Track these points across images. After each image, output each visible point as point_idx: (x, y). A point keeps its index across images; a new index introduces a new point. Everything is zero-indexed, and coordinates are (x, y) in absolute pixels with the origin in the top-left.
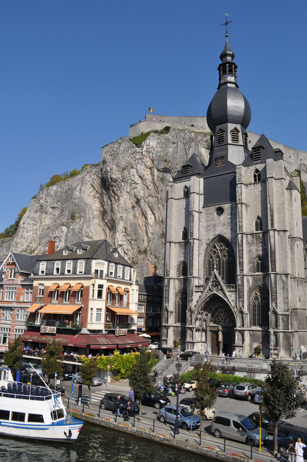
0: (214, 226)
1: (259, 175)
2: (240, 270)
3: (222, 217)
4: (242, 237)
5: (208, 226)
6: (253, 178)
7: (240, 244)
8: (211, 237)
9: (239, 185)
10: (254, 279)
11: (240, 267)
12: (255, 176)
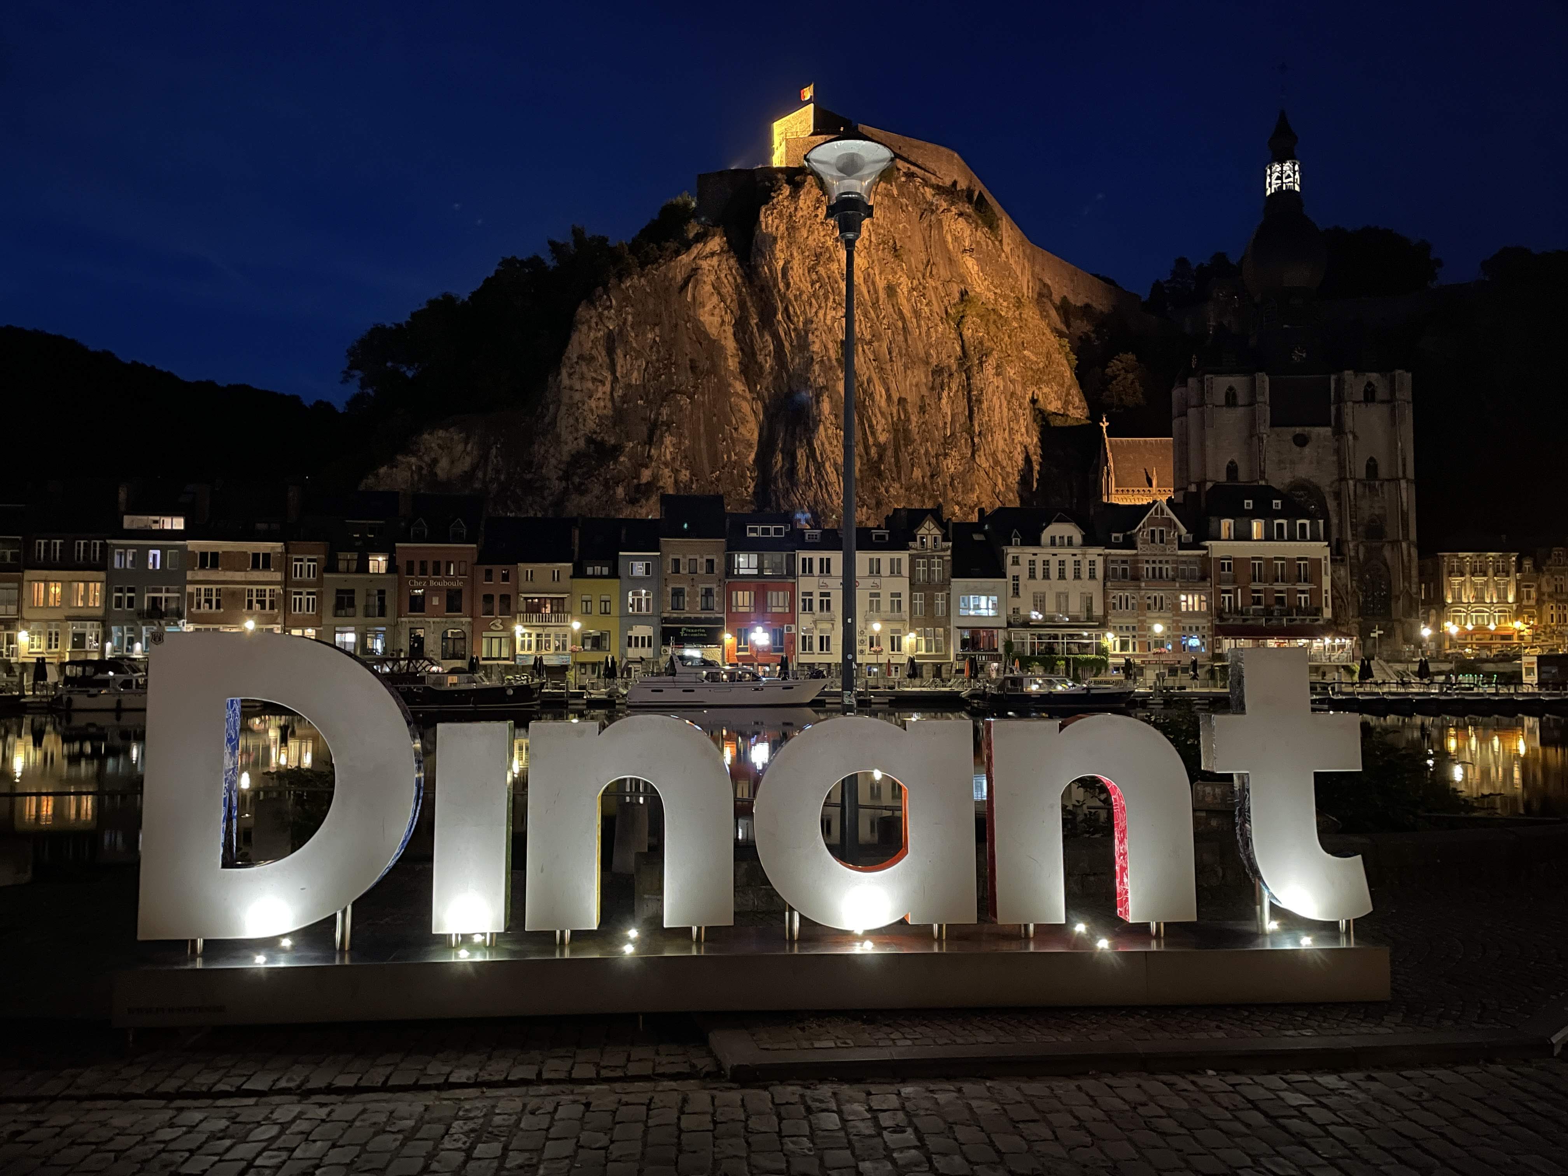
0: (1292, 462)
1: (1373, 392)
2: (1353, 535)
3: (1307, 450)
4: (1355, 486)
5: (1280, 462)
6: (1362, 394)
7: (1352, 498)
8: (1287, 481)
9: (1350, 404)
10: (1366, 548)
11: (1352, 530)
12: (1366, 391)
